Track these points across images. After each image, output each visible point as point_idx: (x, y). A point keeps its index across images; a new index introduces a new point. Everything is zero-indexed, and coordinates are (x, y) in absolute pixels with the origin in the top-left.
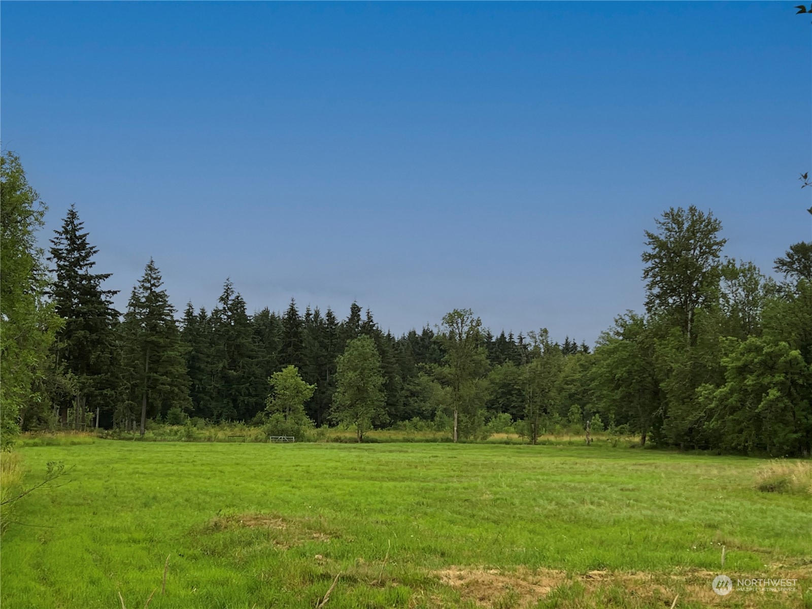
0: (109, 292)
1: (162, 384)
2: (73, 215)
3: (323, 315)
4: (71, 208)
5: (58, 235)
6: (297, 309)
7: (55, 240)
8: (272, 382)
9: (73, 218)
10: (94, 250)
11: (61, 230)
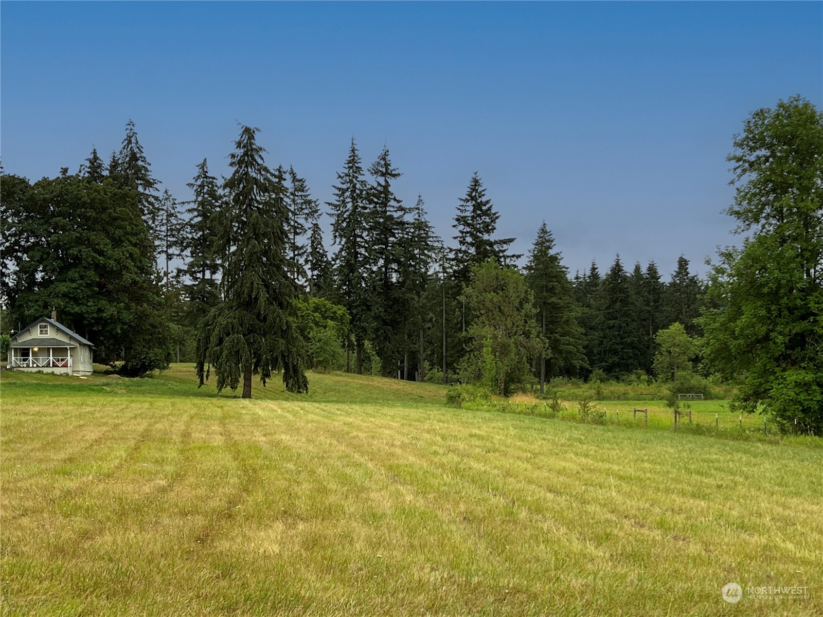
0: (513, 256)
1: (563, 344)
2: (476, 182)
3: (644, 270)
4: (474, 176)
5: (462, 203)
6: (622, 265)
7: (461, 208)
8: (658, 340)
9: (475, 185)
10: (497, 215)
11: (465, 197)
